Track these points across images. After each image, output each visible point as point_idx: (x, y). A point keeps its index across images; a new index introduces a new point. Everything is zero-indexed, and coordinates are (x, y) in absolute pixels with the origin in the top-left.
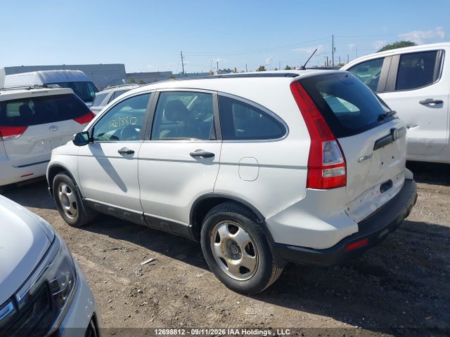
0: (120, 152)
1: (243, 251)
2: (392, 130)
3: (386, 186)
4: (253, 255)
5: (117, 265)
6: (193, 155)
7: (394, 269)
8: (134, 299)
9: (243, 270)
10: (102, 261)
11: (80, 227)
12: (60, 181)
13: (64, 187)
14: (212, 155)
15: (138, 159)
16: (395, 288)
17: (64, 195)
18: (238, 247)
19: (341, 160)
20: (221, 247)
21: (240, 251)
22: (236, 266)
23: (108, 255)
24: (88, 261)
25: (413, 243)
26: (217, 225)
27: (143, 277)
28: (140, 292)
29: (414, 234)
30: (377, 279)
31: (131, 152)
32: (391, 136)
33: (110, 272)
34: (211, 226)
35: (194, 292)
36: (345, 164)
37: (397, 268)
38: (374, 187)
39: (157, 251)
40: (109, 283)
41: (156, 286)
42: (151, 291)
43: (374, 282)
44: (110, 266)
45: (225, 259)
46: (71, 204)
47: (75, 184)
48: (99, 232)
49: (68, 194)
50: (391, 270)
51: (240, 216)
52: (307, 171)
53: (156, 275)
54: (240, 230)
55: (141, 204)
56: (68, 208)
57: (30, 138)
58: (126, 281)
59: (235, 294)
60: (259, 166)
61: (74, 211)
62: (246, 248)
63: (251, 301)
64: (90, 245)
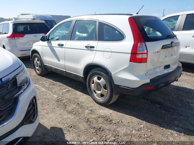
0: (59, 45)
1: (103, 87)
2: (172, 42)
3: (167, 67)
4: (106, 90)
5: (53, 91)
6: (86, 47)
7: (167, 103)
8: (57, 103)
9: (102, 95)
10: (48, 89)
11: (42, 76)
12: (35, 56)
13: (36, 59)
14: (93, 47)
15: (65, 48)
16: (165, 110)
17: (36, 62)
18: (101, 86)
19: (146, 51)
20: (94, 85)
21: (101, 88)
22: (99, 93)
23: (51, 87)
24: (43, 88)
25: (178, 95)
26: (93, 77)
27: (63, 95)
28: (60, 101)
29: (180, 91)
30: (158, 106)
31: (63, 45)
32: (171, 45)
33: (50, 92)
34: (91, 77)
35: (82, 102)
36: (147, 53)
37: (168, 103)
38: (161, 66)
39: (70, 87)
40: (49, 97)
41: (67, 99)
42: (65, 101)
43: (157, 107)
44: (51, 91)
45: (95, 90)
46: (39, 66)
47: (41, 58)
48: (49, 78)
49: (38, 62)
50: (165, 103)
51: (102, 73)
52: (130, 55)
53: (68, 95)
54: (102, 79)
55: (65, 67)
56: (37, 68)
57: (26, 39)
58: (56, 96)
59: (98, 105)
60: (112, 52)
61: (40, 69)
62: (104, 87)
63: (104, 108)
64: (44, 82)
